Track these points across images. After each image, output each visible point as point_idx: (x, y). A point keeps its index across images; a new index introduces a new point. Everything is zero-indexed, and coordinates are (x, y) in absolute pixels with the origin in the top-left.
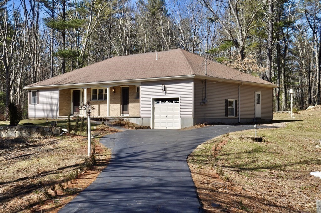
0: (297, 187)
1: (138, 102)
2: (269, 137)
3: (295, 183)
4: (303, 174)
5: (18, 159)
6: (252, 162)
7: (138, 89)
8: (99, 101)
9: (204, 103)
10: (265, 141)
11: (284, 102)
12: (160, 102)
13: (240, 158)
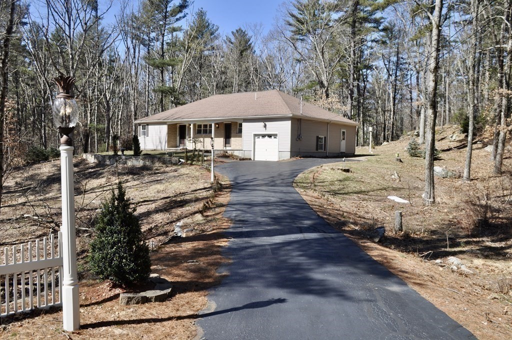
0: (378, 207)
1: (241, 137)
2: (355, 168)
3: (376, 204)
4: (382, 198)
5: (152, 184)
6: (343, 188)
7: (241, 125)
8: (204, 135)
9: (299, 139)
10: (351, 172)
11: (362, 138)
12: (261, 137)
13: (333, 185)
